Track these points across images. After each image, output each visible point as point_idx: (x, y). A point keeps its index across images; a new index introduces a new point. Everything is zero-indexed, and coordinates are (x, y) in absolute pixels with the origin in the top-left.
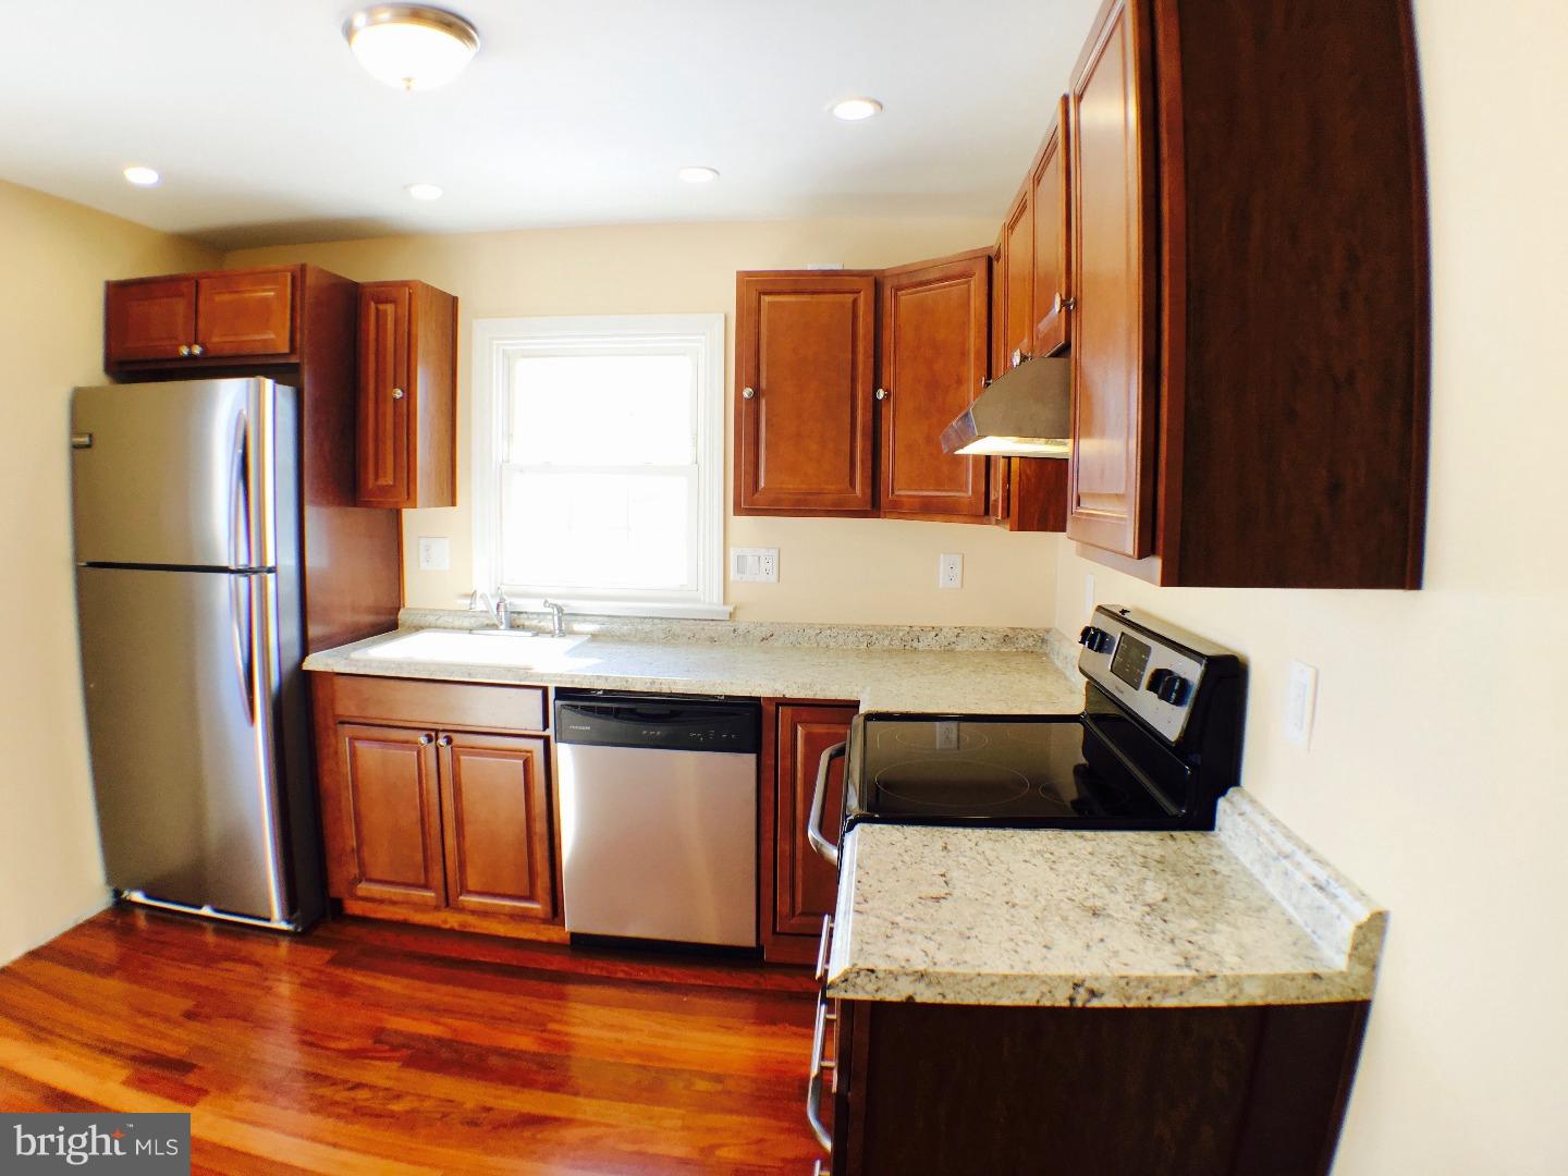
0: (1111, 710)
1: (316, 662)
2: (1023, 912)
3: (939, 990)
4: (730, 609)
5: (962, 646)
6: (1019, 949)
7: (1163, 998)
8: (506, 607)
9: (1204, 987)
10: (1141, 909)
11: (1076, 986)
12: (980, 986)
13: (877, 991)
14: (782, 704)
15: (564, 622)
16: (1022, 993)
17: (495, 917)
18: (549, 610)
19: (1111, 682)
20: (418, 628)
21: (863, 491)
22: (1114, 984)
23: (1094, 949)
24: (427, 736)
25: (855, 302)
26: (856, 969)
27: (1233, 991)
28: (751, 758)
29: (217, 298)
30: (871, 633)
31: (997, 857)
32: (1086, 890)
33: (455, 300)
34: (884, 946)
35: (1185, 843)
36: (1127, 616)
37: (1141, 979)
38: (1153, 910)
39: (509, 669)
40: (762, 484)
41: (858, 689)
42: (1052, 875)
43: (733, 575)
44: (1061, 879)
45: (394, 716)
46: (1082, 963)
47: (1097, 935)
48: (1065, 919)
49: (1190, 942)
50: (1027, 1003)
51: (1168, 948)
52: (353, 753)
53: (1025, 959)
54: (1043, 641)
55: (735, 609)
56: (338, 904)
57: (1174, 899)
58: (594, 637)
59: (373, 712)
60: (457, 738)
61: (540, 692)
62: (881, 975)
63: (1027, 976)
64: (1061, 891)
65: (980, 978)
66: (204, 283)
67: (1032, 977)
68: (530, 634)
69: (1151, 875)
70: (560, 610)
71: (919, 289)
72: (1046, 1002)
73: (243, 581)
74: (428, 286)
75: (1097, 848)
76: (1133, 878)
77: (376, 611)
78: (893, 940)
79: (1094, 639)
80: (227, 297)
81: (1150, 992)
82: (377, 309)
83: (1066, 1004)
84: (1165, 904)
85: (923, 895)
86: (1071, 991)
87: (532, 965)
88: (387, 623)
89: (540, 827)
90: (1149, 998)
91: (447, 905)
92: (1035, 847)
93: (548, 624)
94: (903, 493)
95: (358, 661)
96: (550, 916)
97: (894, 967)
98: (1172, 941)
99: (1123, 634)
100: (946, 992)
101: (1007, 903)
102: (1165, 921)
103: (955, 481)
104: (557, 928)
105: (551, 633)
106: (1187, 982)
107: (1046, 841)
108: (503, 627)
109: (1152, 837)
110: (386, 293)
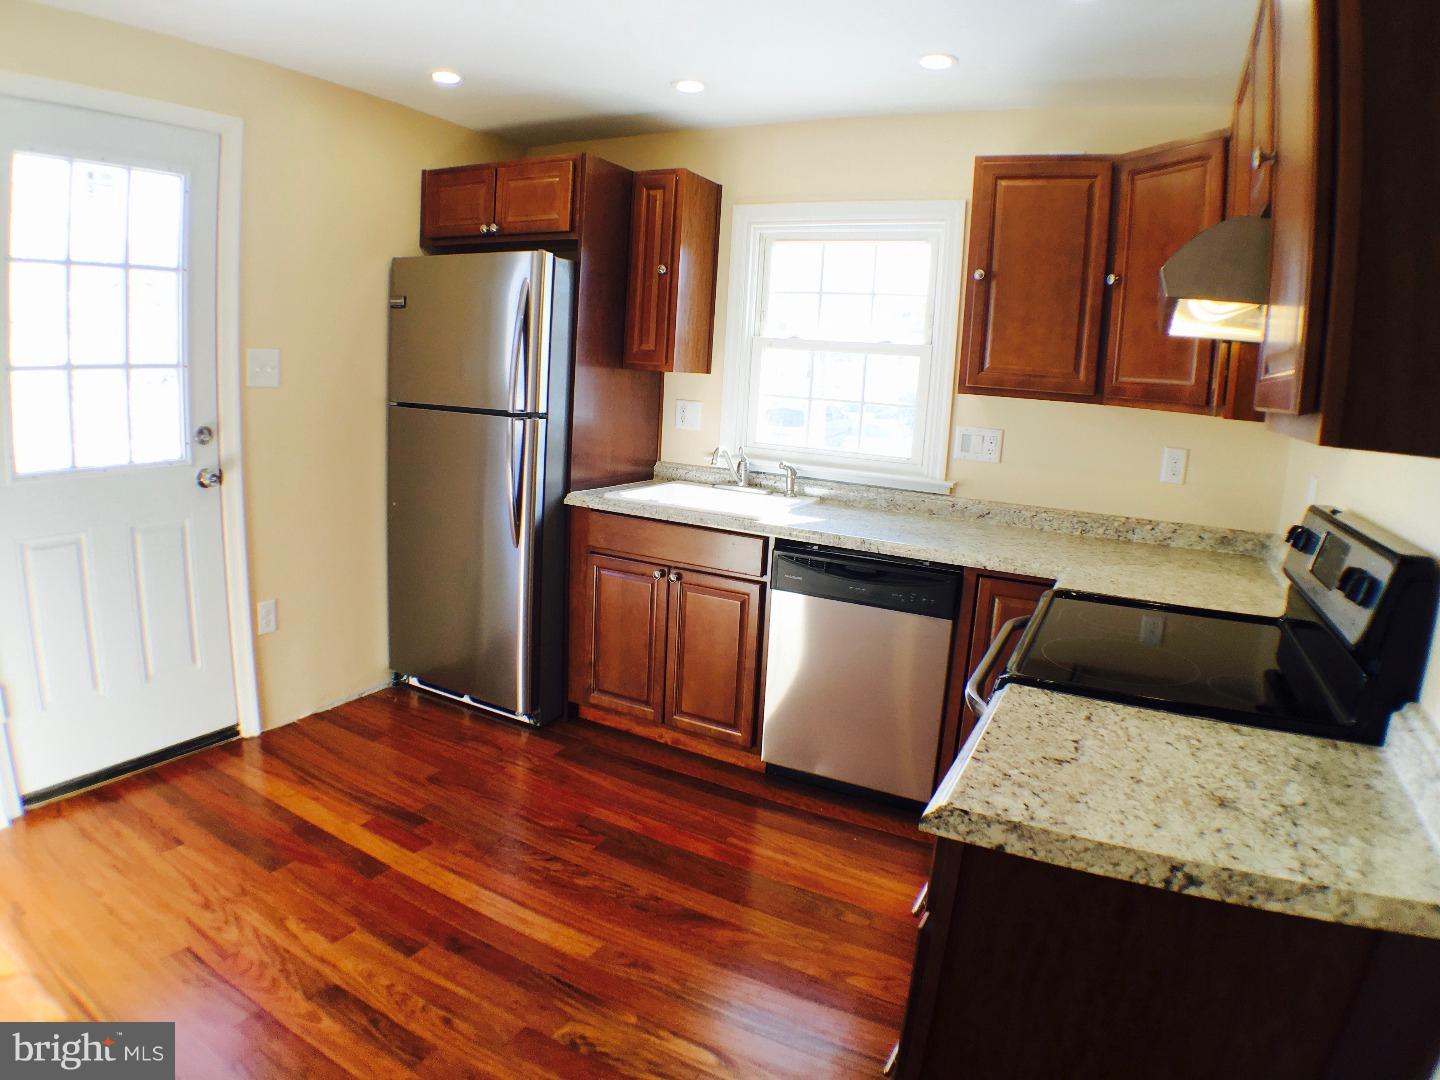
0: (1310, 618)
1: (575, 499)
2: (1145, 789)
3: (1030, 844)
4: (951, 485)
5: (1178, 543)
6: (1126, 822)
7: (1267, 900)
8: (746, 465)
9: (1313, 896)
10: (1274, 808)
11: (1174, 869)
12: (1072, 849)
13: (968, 833)
14: (982, 576)
15: (796, 483)
16: (1116, 865)
17: (701, 738)
18: (784, 472)
19: (1309, 582)
20: (670, 480)
21: (1087, 378)
22: (1216, 875)
23: (1207, 837)
24: (660, 570)
25: (1091, 186)
26: (949, 808)
27: (1345, 908)
28: (947, 624)
29: (512, 184)
30: (1086, 520)
31: (1140, 735)
32: (1222, 781)
33: (718, 189)
34: (988, 793)
35: (1346, 756)
36: (1338, 517)
37: (1245, 876)
38: (1286, 811)
39: (736, 519)
40: (987, 365)
41: (1060, 569)
42: (1190, 761)
43: (956, 452)
44: (1200, 766)
45: (636, 551)
46: (1188, 847)
47: (1217, 824)
48: (1187, 803)
49: (1315, 850)
50: (1120, 877)
51: (1288, 852)
52: (599, 578)
53: (1128, 833)
54: (1264, 546)
55: (956, 484)
56: (574, 709)
57: (1314, 804)
58: (823, 500)
59: (619, 546)
60: (687, 576)
61: (760, 542)
62: (974, 818)
63: (1123, 848)
64: (1194, 777)
65: (1073, 841)
66: (502, 170)
67: (1129, 851)
68: (764, 492)
69: (1298, 778)
70: (794, 472)
71: (1155, 173)
72: (1140, 880)
73: (519, 424)
74: (694, 174)
75: (1250, 744)
76: (1277, 778)
77: (636, 463)
78: (998, 790)
79: (1300, 538)
80: (520, 183)
81: (1252, 890)
82: (648, 195)
83: (1160, 885)
84: (1302, 808)
85: (1047, 757)
86: (1168, 874)
87: (726, 785)
88: (644, 472)
89: (750, 663)
90: (1251, 898)
91: (663, 722)
92: (1184, 732)
93: (781, 485)
94: (1125, 379)
95: (609, 500)
96: (749, 745)
97: (989, 813)
98: (1295, 845)
99: (1328, 533)
100: (1039, 848)
101: (1132, 778)
102: (1295, 824)
103: (1180, 370)
104: (755, 757)
105: (784, 494)
106: (1295, 888)
107: (1198, 729)
108: (742, 484)
109: (1312, 743)
110: (657, 180)
